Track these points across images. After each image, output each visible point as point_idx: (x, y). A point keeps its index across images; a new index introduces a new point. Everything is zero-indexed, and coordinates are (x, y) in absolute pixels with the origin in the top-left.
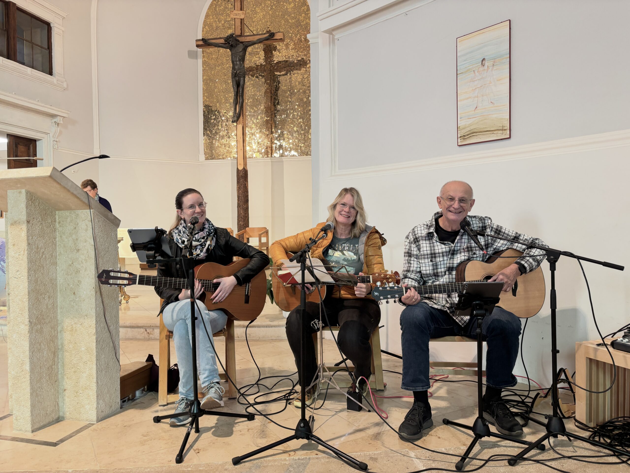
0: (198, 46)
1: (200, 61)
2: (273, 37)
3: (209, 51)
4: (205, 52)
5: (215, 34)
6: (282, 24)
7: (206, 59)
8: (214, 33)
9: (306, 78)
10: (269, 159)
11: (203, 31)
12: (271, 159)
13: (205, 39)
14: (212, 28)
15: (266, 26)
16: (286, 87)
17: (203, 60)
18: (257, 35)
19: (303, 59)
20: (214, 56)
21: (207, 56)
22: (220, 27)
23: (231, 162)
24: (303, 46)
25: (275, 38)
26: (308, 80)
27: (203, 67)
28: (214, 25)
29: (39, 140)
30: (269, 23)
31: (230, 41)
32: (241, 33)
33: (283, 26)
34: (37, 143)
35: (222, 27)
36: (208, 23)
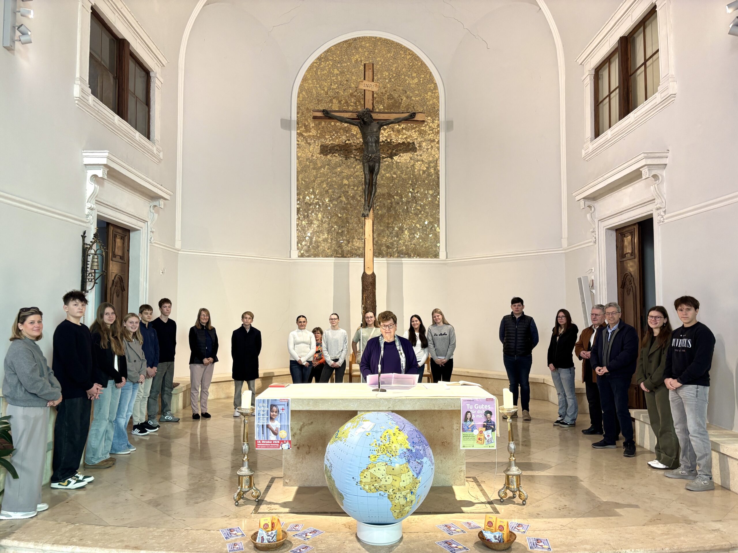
0: (316, 118)
1: (294, 133)
7: (301, 132)
11: (298, 97)
13: (326, 111)
17: (297, 132)
22: (322, 95)
27: (298, 140)
28: (314, 91)
29: (135, 230)
35: (325, 96)
36: (306, 88)
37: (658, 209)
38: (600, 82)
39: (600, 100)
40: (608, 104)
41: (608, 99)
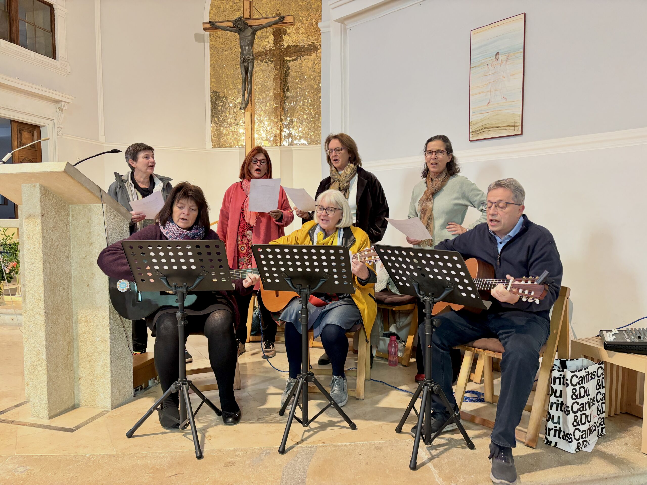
0: (205, 29)
1: (207, 45)
2: (283, 21)
3: (216, 34)
4: (212, 36)
5: (222, 17)
6: (293, 7)
7: (213, 43)
8: (222, 15)
9: (317, 64)
10: (277, 148)
11: (210, 13)
12: (279, 148)
13: (212, 22)
14: (220, 10)
15: (276, 9)
16: (296, 73)
17: (210, 44)
18: (267, 18)
19: (314, 43)
20: (221, 40)
21: (215, 39)
22: (228, 9)
23: (238, 150)
24: (314, 30)
25: (285, 22)
26: (318, 66)
27: (210, 51)
28: (222, 6)
29: (43, 126)
30: (279, 5)
31: (239, 24)
32: (250, 16)
33: (293, 9)
34: (41, 129)
35: (230, 9)
36: (216, 4)
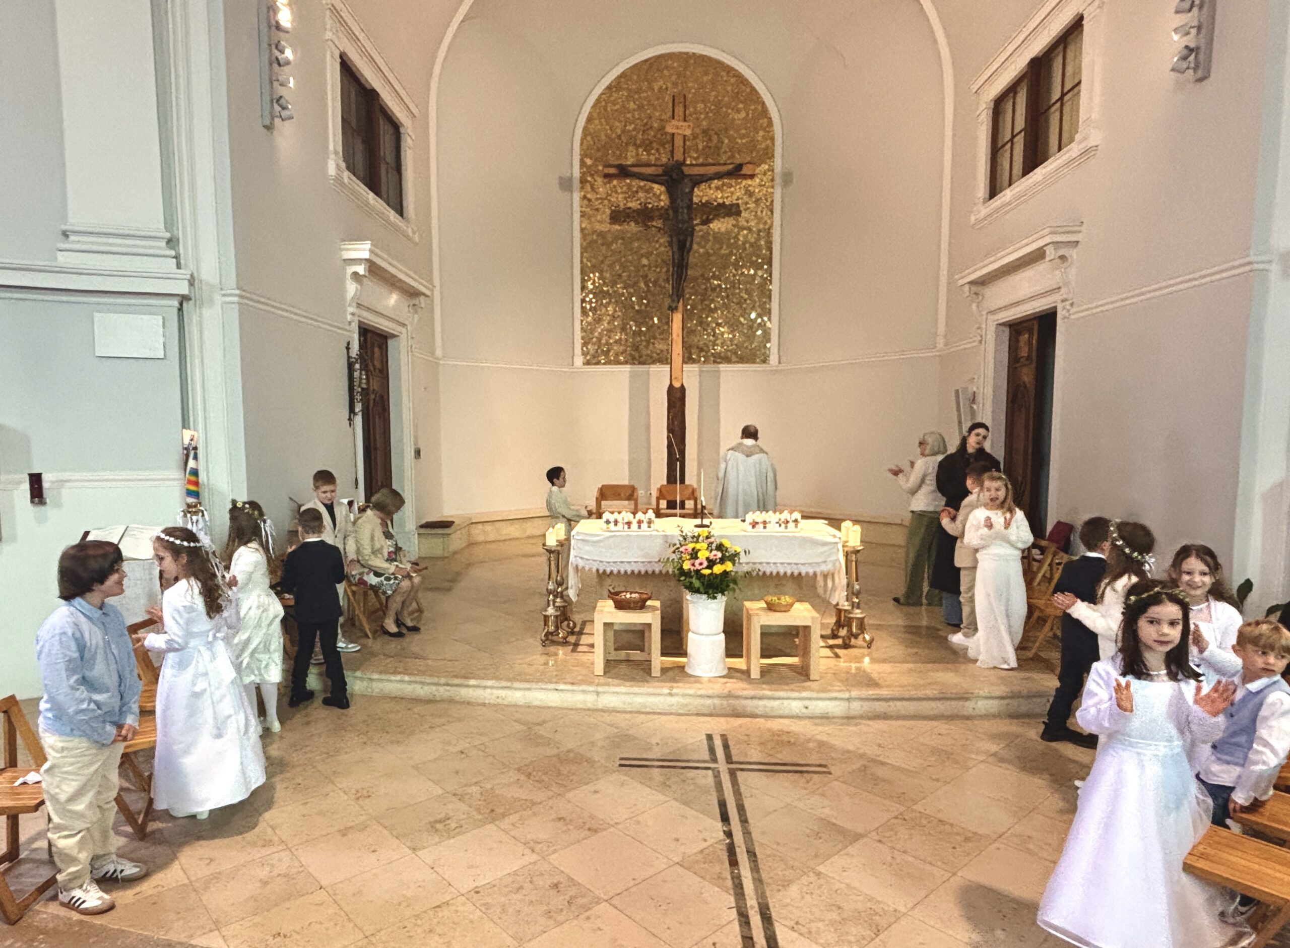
0: (608, 176)
1: (577, 196)
2: (740, 171)
7: (586, 194)
11: (582, 144)
13: (620, 165)
17: (581, 194)
20: (600, 189)
21: (589, 187)
27: (581, 206)
29: (393, 335)
36: (592, 132)
37: (1063, 301)
38: (1001, 118)
39: (1000, 145)
40: (1009, 152)
41: (1009, 145)
